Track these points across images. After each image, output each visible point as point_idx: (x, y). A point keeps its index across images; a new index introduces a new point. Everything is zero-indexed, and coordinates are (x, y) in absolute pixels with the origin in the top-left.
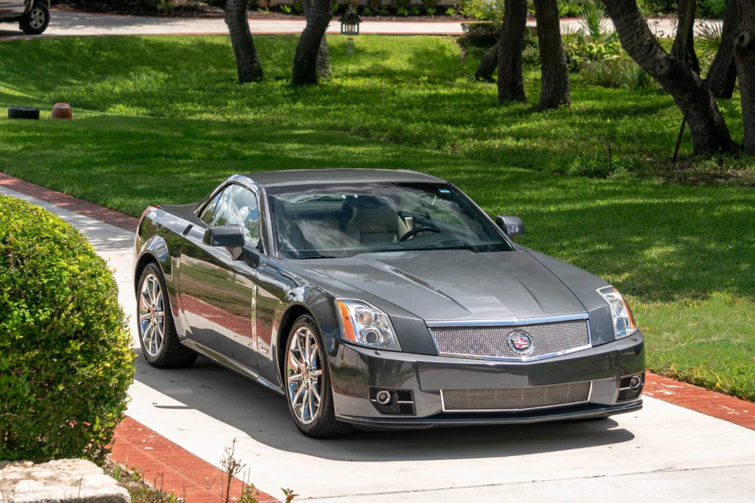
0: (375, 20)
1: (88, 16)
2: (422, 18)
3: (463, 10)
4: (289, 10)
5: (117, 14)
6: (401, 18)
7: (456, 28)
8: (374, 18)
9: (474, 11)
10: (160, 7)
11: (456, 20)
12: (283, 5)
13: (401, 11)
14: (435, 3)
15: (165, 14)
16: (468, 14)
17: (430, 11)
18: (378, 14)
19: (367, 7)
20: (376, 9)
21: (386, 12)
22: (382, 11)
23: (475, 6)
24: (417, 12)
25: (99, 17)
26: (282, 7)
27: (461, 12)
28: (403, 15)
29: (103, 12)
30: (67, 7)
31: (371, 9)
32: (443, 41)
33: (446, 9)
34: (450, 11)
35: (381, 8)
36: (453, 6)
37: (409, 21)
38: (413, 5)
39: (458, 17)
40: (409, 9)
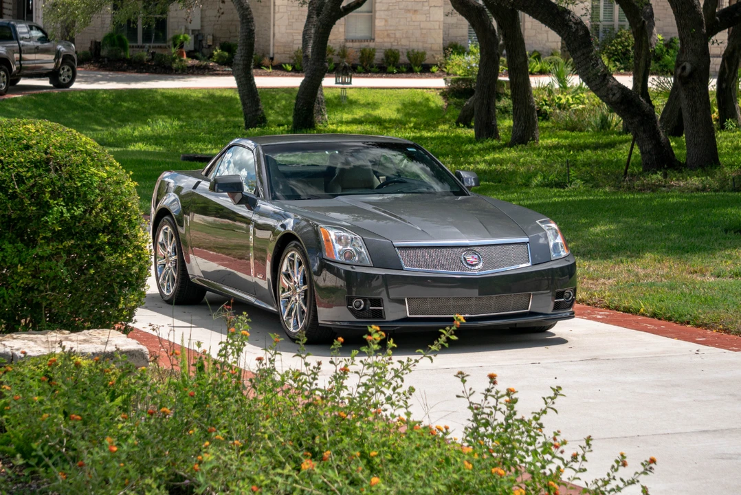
0: (367, 77)
1: (111, 74)
2: (411, 74)
3: (446, 68)
4: (290, 68)
5: (137, 72)
6: (391, 75)
7: (440, 83)
8: (366, 75)
9: (456, 68)
10: (174, 66)
11: (439, 77)
12: (285, 64)
13: (390, 68)
14: (421, 62)
15: (180, 72)
16: (450, 72)
17: (416, 68)
18: (370, 72)
19: (360, 65)
20: (368, 67)
21: (377, 70)
22: (373, 69)
23: (456, 64)
24: (405, 70)
25: (120, 75)
26: (284, 66)
27: (444, 69)
28: (392, 73)
29: (124, 71)
30: (92, 67)
31: (363, 68)
32: (428, 94)
33: (431, 68)
34: (434, 69)
35: (372, 67)
36: (437, 65)
37: (397, 78)
38: (401, 64)
39: (441, 74)
40: (397, 67)
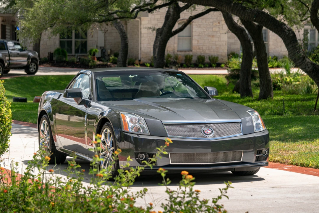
0: (188, 69)
1: (57, 68)
2: (210, 68)
3: (229, 65)
4: (149, 65)
5: (70, 68)
6: (201, 68)
7: (225, 72)
8: (188, 68)
9: (234, 65)
10: (90, 64)
11: (225, 69)
12: (146, 63)
13: (200, 65)
14: (216, 62)
15: (93, 67)
16: (231, 67)
17: (214, 65)
18: (190, 67)
19: (185, 64)
20: (189, 65)
21: (194, 66)
22: (192, 66)
23: (234, 63)
24: (207, 66)
25: (62, 69)
26: (146, 64)
27: (228, 66)
28: (201, 67)
29: (65, 67)
30: (48, 65)
31: (186, 65)
32: (220, 78)
33: (221, 65)
34: (223, 65)
35: (191, 64)
36: (224, 63)
37: (204, 69)
38: (206, 63)
39: (226, 68)
40: (204, 65)
